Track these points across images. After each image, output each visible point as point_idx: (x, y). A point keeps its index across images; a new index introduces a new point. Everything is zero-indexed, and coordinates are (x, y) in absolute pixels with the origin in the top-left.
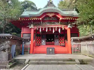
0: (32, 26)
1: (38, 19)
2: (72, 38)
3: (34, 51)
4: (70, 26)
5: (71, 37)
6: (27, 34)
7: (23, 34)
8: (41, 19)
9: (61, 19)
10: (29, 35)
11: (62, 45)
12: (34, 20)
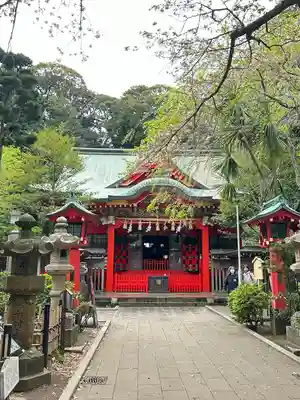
0: (111, 221)
1: (128, 206)
2: (214, 252)
3: (116, 284)
4: (208, 221)
5: (210, 249)
8: (135, 205)
11: (190, 270)
12: (118, 206)
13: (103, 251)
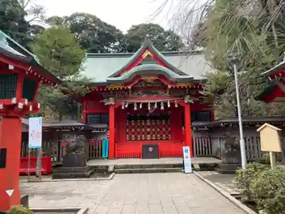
2: (193, 124)
3: (116, 152)
4: (190, 99)
5: (192, 122)
6: (95, 116)
7: (87, 115)
8: (130, 87)
9: (169, 87)
10: (100, 118)
12: (115, 89)
13: (106, 126)
